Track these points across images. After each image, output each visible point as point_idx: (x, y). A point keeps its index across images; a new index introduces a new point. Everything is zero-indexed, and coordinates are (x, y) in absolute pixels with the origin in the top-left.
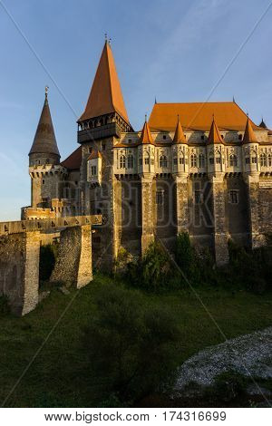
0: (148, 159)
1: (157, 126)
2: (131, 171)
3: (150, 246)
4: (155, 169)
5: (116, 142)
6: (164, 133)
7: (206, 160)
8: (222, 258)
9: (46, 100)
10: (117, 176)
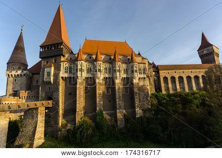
0: (81, 69)
1: (86, 52)
2: (71, 75)
3: (81, 119)
4: (85, 75)
5: (62, 59)
6: (90, 55)
7: (112, 70)
8: (121, 124)
9: (21, 33)
10: (62, 78)
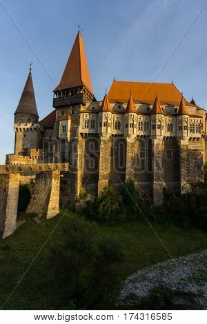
0: (107, 123)
1: (114, 98)
2: (93, 131)
3: (105, 189)
4: (111, 131)
5: (82, 109)
6: (119, 103)
7: (150, 126)
8: (158, 201)
9: (30, 73)
10: (82, 134)
